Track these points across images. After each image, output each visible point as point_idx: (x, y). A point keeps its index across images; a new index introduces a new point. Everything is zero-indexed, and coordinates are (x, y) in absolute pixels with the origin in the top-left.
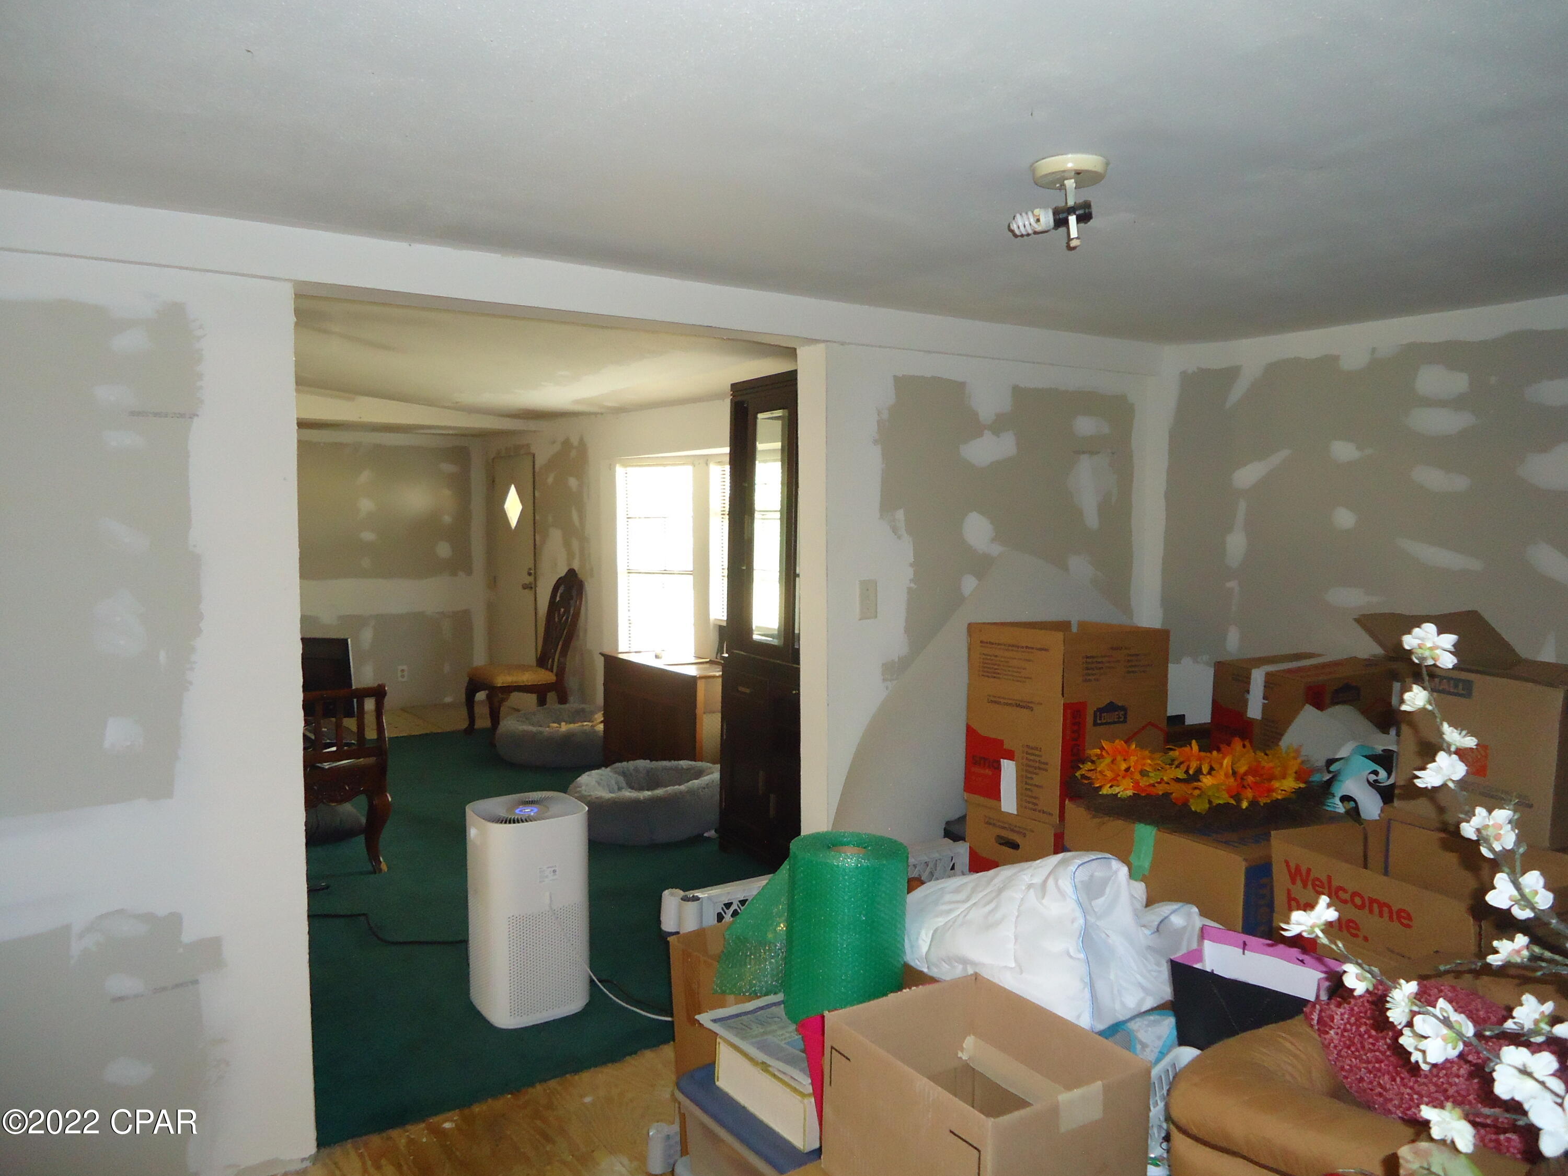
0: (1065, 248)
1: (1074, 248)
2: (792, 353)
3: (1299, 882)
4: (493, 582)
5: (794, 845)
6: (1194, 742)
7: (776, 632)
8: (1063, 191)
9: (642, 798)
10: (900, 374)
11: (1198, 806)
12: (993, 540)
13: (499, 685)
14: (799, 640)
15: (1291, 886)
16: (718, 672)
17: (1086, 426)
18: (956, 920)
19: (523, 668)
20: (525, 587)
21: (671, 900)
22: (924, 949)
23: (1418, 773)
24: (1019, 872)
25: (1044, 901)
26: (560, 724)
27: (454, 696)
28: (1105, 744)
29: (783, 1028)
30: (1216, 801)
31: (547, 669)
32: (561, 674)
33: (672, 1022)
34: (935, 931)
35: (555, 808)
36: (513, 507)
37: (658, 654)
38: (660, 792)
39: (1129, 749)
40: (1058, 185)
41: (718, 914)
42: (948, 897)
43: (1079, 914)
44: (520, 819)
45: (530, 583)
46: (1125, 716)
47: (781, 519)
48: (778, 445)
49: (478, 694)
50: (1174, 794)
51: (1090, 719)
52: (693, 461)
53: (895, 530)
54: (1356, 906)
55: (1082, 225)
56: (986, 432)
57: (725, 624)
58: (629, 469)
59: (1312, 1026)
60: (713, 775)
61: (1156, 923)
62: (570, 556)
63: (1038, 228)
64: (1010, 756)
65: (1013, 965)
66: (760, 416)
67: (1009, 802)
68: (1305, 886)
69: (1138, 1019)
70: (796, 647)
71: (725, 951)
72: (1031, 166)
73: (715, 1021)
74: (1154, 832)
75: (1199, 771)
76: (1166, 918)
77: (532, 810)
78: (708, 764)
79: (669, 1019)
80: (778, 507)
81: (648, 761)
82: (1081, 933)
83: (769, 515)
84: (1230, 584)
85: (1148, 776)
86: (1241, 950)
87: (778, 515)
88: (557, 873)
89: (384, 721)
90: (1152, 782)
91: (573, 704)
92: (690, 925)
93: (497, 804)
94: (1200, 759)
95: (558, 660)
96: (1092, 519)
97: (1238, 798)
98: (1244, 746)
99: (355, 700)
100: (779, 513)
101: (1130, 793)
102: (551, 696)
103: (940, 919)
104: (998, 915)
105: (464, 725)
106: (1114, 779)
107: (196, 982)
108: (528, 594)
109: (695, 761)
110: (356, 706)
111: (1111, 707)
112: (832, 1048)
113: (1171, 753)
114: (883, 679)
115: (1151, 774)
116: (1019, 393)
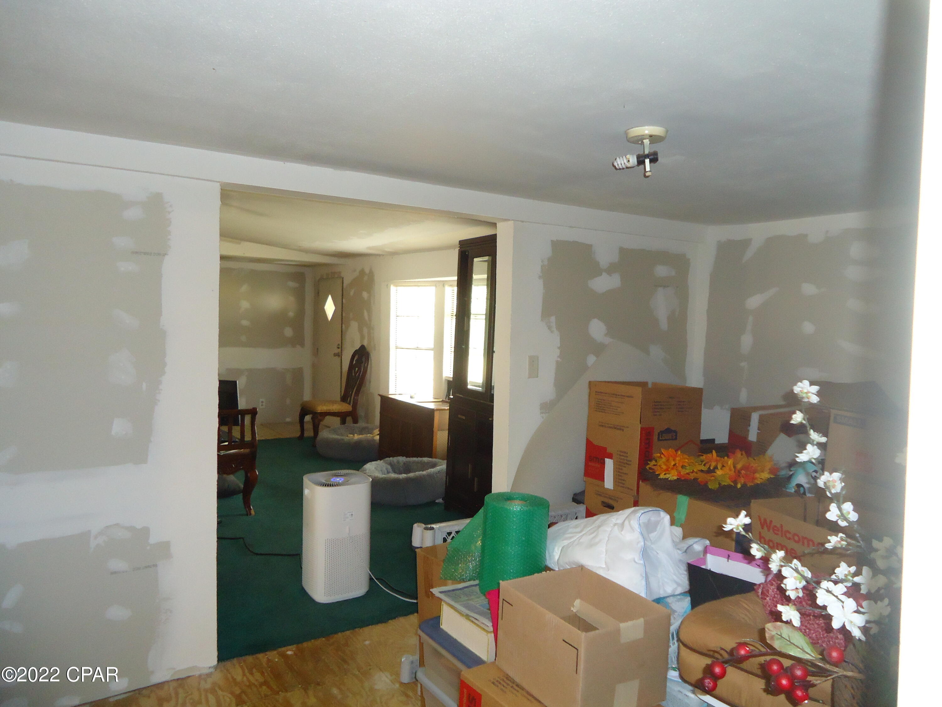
0: (643, 176)
1: (648, 177)
2: (494, 225)
3: (765, 528)
4: (316, 352)
5: (487, 498)
6: (714, 452)
7: (481, 385)
8: (643, 145)
9: (401, 478)
10: (555, 239)
11: (713, 486)
12: (606, 335)
13: (319, 411)
14: (494, 389)
15: (761, 530)
16: (446, 407)
17: (661, 271)
18: (574, 542)
19: (333, 402)
20: (335, 355)
21: (418, 530)
22: (557, 558)
23: (797, 455)
24: (610, 517)
25: (622, 533)
26: (354, 435)
27: (292, 417)
28: (663, 451)
29: (478, 598)
30: (723, 484)
31: (347, 403)
32: (355, 406)
33: (417, 603)
34: (563, 548)
35: (353, 479)
36: (330, 308)
37: (412, 396)
38: (411, 475)
39: (676, 454)
40: (640, 142)
41: (444, 538)
42: (570, 530)
43: (641, 539)
44: (334, 485)
45: (339, 353)
46: (676, 435)
47: (486, 319)
48: (485, 276)
49: (306, 417)
50: (699, 479)
51: (655, 437)
52: (436, 284)
53: (550, 328)
54: (796, 541)
55: (652, 164)
56: (604, 274)
57: (451, 379)
58: (399, 288)
59: (758, 596)
60: (442, 466)
61: (685, 548)
62: (362, 337)
63: (629, 165)
64: (610, 456)
65: (604, 566)
66: (476, 260)
67: (609, 482)
68: (769, 530)
69: (671, 597)
70: (492, 393)
71: (447, 557)
72: (626, 131)
73: (441, 592)
74: (688, 499)
75: (716, 468)
76: (692, 545)
77: (340, 480)
78: (440, 460)
79: (415, 601)
80: (485, 313)
81: (405, 457)
82: (641, 550)
83: (478, 317)
84: (743, 364)
85: (686, 469)
86: (727, 560)
87: (484, 317)
88: (353, 516)
89: (256, 428)
90: (688, 472)
91: (362, 424)
92: (428, 543)
93: (321, 476)
94: (717, 461)
95: (354, 398)
96: (664, 324)
97: (735, 482)
98: (742, 455)
99: (240, 416)
100: (485, 316)
101: (675, 478)
102: (349, 419)
103: (565, 541)
104: (597, 540)
105: (298, 434)
106: (667, 470)
107: (155, 566)
108: (337, 359)
109: (432, 458)
110: (240, 420)
111: (668, 431)
112: (503, 600)
113: (701, 457)
114: (541, 412)
115: (687, 468)
116: (622, 251)
